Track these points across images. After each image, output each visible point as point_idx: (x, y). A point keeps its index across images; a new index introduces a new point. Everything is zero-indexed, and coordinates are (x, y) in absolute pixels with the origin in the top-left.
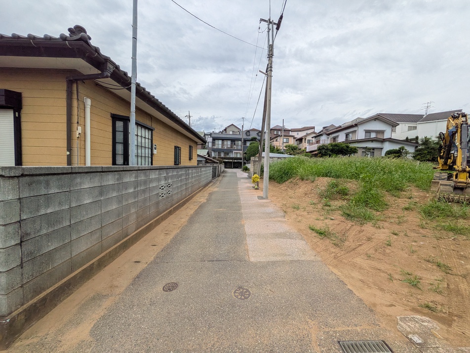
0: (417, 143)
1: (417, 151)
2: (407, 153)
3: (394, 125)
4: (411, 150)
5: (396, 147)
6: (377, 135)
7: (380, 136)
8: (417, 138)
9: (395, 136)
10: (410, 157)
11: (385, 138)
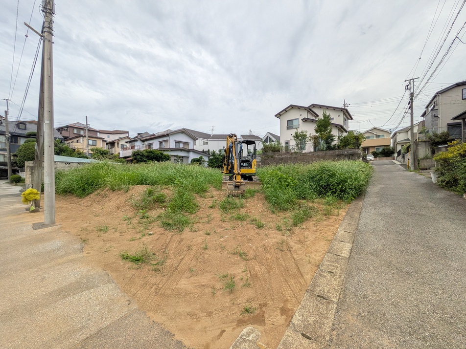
0: (209, 154)
1: (209, 160)
2: (204, 161)
3: (195, 139)
4: (206, 159)
5: (197, 157)
6: (184, 146)
7: (186, 147)
8: (209, 150)
9: (196, 148)
10: (206, 164)
11: (190, 149)
